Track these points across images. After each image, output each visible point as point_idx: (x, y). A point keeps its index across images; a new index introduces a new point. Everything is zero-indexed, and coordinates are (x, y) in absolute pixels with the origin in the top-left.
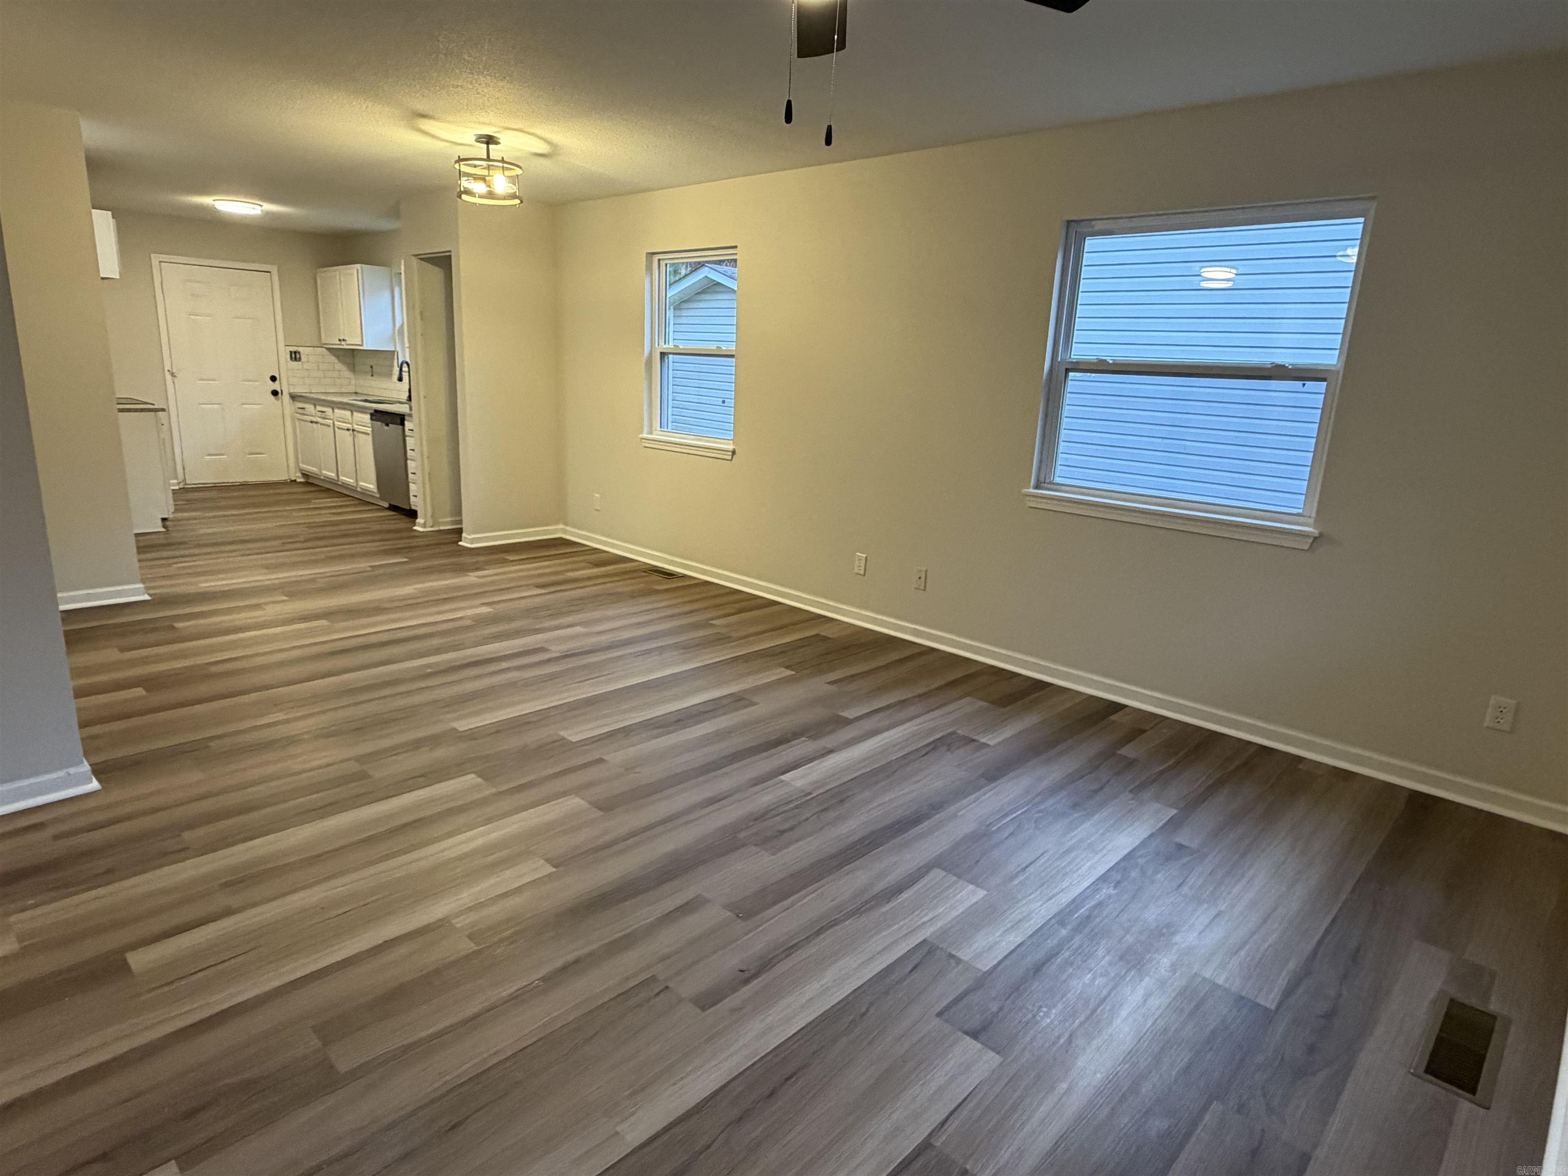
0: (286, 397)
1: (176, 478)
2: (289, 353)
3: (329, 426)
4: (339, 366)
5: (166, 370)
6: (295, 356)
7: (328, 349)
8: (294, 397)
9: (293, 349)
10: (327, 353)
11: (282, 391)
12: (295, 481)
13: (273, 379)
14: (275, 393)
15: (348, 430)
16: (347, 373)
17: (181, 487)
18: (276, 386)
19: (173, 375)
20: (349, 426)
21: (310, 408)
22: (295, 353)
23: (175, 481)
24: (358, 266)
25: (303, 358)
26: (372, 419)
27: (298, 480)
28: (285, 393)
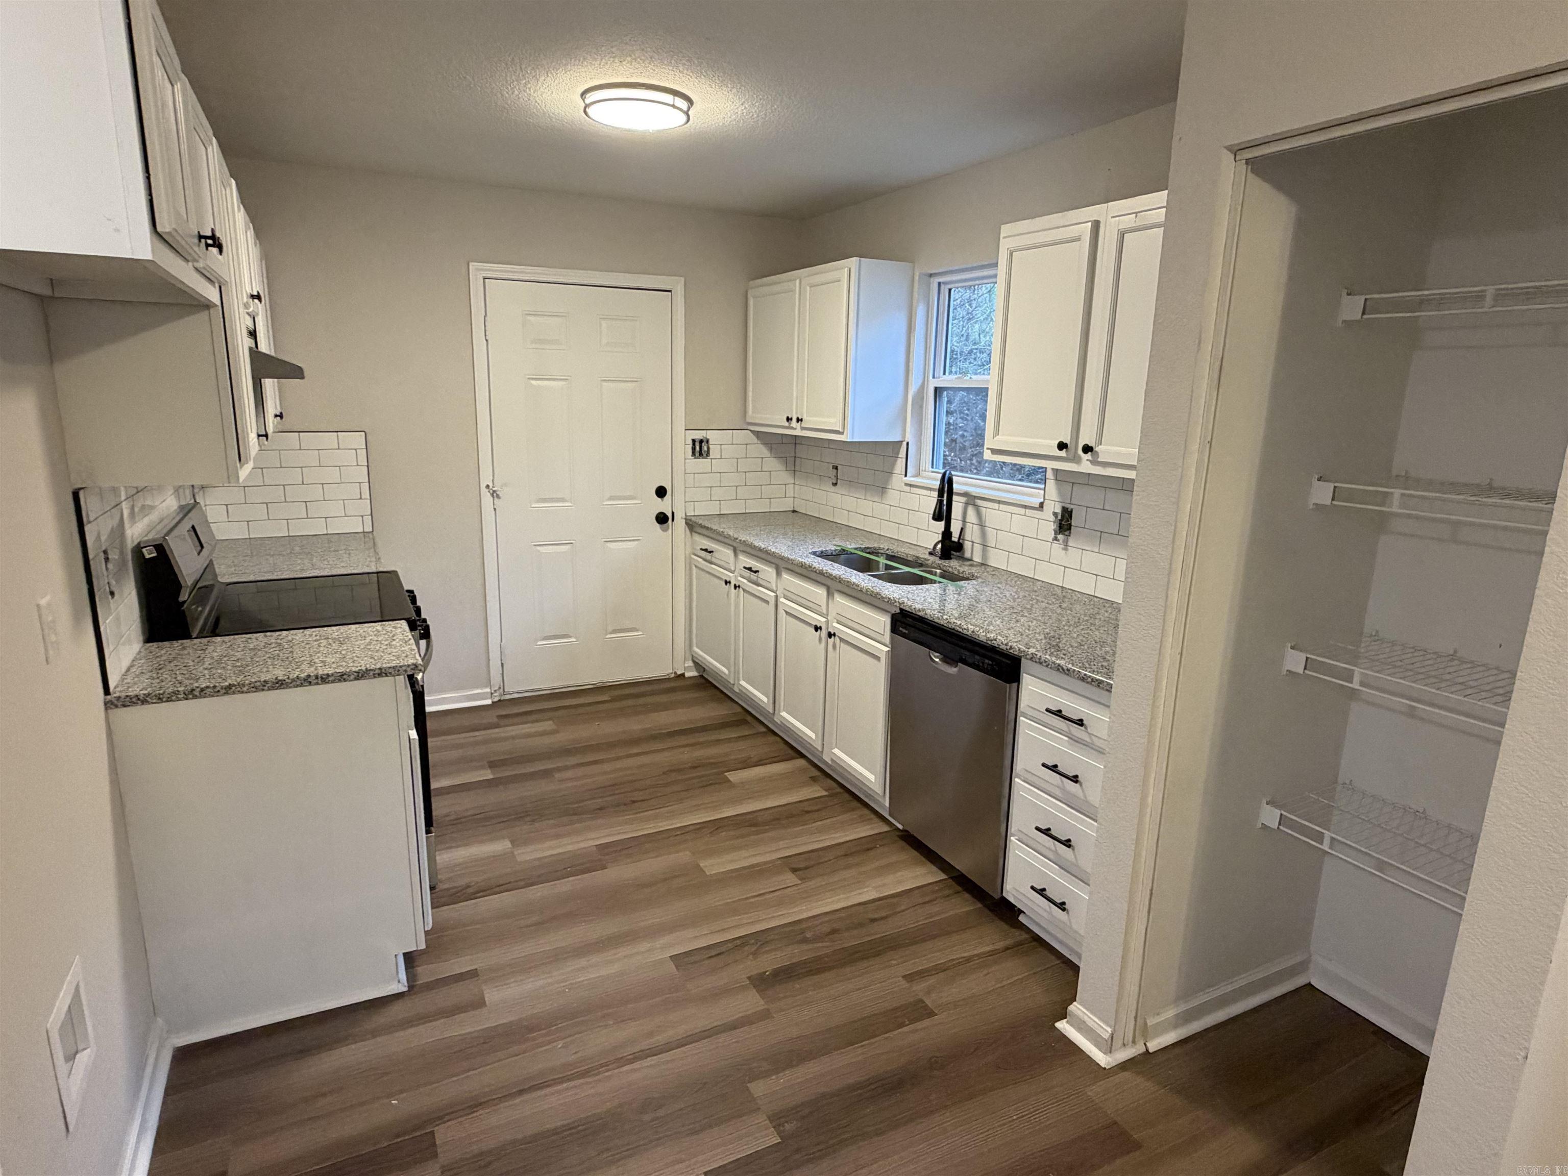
0: (679, 524)
1: (489, 684)
2: (690, 442)
3: (767, 602)
4: (773, 464)
5: (483, 486)
6: (700, 448)
7: (757, 434)
8: (692, 525)
9: (698, 435)
10: (755, 440)
11: (673, 513)
12: (683, 675)
13: (661, 492)
14: (662, 519)
15: (817, 628)
16: (784, 476)
17: (496, 699)
18: (664, 506)
19: (494, 494)
20: (820, 620)
21: (724, 553)
22: (701, 441)
23: (488, 690)
24: (853, 262)
25: (714, 451)
26: (894, 630)
27: (687, 675)
28: (679, 516)
